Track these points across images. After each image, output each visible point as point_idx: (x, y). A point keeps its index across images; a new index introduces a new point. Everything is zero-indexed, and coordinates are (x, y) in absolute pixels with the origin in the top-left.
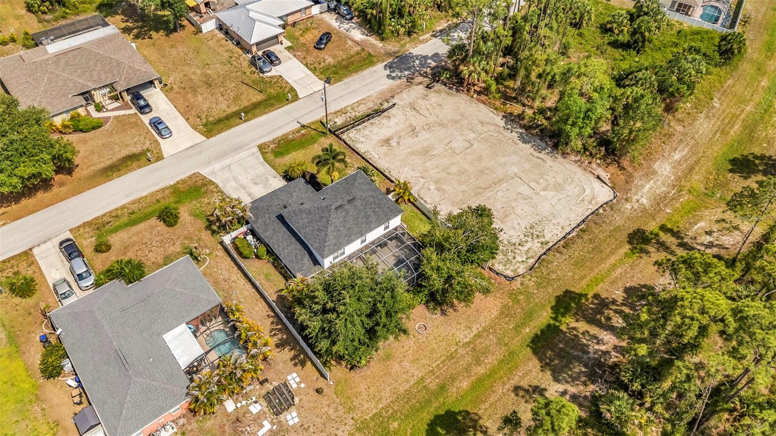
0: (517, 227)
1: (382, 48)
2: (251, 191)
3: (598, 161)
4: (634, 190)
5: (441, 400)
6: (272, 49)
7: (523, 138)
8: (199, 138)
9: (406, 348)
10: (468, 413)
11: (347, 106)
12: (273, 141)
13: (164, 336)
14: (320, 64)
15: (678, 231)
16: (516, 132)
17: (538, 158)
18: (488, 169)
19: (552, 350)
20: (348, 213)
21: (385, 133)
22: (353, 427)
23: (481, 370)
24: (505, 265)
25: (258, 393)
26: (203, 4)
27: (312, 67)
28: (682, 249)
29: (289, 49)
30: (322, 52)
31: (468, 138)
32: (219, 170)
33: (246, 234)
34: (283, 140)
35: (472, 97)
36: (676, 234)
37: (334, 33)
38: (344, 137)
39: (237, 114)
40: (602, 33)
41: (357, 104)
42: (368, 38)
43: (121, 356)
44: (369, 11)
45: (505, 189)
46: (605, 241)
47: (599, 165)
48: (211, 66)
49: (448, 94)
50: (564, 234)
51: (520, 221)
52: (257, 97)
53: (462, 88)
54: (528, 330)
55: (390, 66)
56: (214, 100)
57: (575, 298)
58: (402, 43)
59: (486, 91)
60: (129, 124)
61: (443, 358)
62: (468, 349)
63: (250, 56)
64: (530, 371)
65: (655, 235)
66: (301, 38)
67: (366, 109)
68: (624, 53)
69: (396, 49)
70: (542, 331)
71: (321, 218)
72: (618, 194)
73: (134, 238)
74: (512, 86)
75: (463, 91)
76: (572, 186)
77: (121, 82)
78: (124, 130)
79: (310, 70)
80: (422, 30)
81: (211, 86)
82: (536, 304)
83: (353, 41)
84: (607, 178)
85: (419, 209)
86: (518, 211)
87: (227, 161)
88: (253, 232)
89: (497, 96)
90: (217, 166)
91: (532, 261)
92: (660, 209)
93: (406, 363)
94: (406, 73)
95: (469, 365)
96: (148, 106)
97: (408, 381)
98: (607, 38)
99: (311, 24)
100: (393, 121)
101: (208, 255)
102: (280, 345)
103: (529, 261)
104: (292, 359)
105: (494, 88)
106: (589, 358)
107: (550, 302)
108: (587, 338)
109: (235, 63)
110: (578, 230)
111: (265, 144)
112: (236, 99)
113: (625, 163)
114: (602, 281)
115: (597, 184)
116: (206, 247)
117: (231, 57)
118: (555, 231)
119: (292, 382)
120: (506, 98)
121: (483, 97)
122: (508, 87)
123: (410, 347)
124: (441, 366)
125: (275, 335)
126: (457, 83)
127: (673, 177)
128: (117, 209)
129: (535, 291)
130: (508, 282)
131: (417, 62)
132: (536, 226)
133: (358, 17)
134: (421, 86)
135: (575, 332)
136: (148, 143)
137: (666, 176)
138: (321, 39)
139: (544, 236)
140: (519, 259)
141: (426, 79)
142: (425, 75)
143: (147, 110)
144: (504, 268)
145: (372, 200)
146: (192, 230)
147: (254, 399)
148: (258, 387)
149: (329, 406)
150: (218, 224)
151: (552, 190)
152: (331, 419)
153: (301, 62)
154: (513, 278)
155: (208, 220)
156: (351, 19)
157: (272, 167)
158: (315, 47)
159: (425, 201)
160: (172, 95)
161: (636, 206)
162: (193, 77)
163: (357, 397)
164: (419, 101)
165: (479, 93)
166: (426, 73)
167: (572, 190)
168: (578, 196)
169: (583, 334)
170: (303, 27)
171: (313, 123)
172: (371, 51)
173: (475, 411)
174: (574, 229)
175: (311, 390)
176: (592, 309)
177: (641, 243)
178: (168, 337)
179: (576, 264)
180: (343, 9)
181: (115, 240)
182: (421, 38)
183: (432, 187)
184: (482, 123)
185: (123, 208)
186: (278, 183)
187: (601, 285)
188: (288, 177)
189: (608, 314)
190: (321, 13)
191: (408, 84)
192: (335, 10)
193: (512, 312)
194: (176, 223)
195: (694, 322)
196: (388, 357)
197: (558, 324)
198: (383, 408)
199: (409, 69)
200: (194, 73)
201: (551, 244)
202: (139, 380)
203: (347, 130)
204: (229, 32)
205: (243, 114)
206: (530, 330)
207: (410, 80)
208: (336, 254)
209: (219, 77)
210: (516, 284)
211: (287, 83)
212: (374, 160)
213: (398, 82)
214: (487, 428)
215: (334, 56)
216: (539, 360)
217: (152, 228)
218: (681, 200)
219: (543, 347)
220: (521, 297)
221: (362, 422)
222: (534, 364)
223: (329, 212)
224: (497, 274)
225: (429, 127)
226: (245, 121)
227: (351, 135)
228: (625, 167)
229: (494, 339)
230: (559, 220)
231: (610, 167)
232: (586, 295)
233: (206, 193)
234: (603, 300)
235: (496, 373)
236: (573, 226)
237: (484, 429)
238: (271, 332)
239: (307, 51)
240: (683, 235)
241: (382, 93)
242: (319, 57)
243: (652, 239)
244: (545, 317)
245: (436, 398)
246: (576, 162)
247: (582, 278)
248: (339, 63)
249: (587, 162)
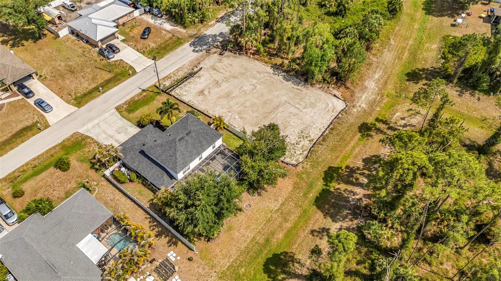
0: (293, 133)
1: (186, 33)
2: (117, 138)
3: (333, 86)
4: (356, 100)
5: (268, 248)
6: (111, 42)
7: (286, 78)
8: (73, 109)
9: (240, 221)
10: (286, 253)
11: (170, 73)
12: (125, 103)
13: (77, 245)
14: (147, 48)
15: (386, 120)
16: (281, 75)
17: (297, 89)
18: (269, 100)
19: (328, 205)
20: (187, 141)
21: (199, 87)
22: (217, 277)
23: (289, 225)
24: (291, 158)
25: (150, 269)
26: (57, 18)
27: (142, 51)
28: (390, 130)
29: (123, 41)
30: (146, 40)
31: (252, 83)
32: (92, 128)
33: (120, 167)
34: (132, 101)
35: (250, 57)
36: (385, 122)
37: (152, 27)
38: (173, 93)
39: (96, 89)
40: (320, 8)
41: (177, 71)
42: (175, 28)
43: (50, 264)
44: (173, 10)
45: (281, 112)
46: (346, 133)
47: (333, 88)
48: (71, 59)
49: (234, 57)
50: (321, 133)
51: (294, 129)
52: (108, 76)
53: (242, 53)
54: (311, 195)
55: (193, 44)
56: (78, 82)
57: (335, 170)
58: (198, 28)
59: (257, 52)
60: (20, 106)
61: (264, 222)
62: (279, 214)
63: (97, 49)
64: (318, 219)
65: (373, 125)
66: (131, 33)
67: (183, 73)
68: (335, 18)
69: (195, 32)
70: (320, 194)
71: (171, 148)
72: (348, 104)
73: (40, 184)
74: (273, 47)
75: (243, 54)
76: (320, 103)
77: (9, 78)
78: (16, 111)
79: (141, 53)
80: (209, 19)
81: (74, 72)
82: (314, 179)
83: (166, 30)
84: (340, 95)
85: (231, 132)
86: (292, 124)
87: (96, 121)
88: (124, 165)
89: (265, 54)
90: (90, 125)
91: (306, 152)
92: (374, 109)
93: (242, 230)
94: (205, 47)
95: (281, 223)
96: (31, 92)
97: (245, 241)
98: (323, 11)
99: (135, 23)
100: (203, 79)
101: (96, 185)
102: (158, 235)
103: (304, 153)
104: (168, 243)
105: (262, 50)
106: (351, 205)
107: (321, 176)
108: (347, 193)
109: (88, 55)
110: (329, 129)
111: (120, 106)
112: (94, 79)
113: (348, 85)
114: (349, 157)
115: (335, 100)
116: (94, 180)
117: (84, 52)
118: (316, 132)
119: (171, 257)
120: (271, 55)
121: (256, 56)
122: (270, 48)
123: (242, 220)
124: (264, 227)
125: (153, 229)
126: (238, 49)
127: (377, 89)
128: (23, 166)
129: (311, 171)
130: (294, 168)
131: (210, 39)
132: (304, 131)
133: (166, 15)
134: (216, 55)
135: (339, 191)
136: (36, 117)
137: (373, 89)
138: (144, 32)
139: (310, 136)
140: (298, 153)
141: (218, 49)
142: (217, 47)
143: (31, 95)
144: (290, 160)
145: (201, 131)
146: (81, 171)
147: (148, 273)
148: (149, 265)
149: (198, 267)
150: (98, 164)
151: (309, 108)
152: (201, 275)
153: (134, 49)
154: (297, 165)
155: (91, 162)
156: (162, 16)
157: (128, 120)
158: (141, 38)
159: (234, 127)
160: (47, 82)
161: (359, 109)
162: (59, 68)
163: (215, 258)
164: (217, 64)
165: (253, 54)
166: (217, 45)
167: (321, 105)
168: (325, 109)
169: (344, 191)
170: (130, 25)
171: (150, 87)
172: (179, 36)
173: (290, 251)
174: (326, 129)
175: (185, 259)
176: (346, 175)
177: (366, 131)
178: (81, 245)
179: (332, 150)
180: (155, 11)
181: (27, 187)
182: (210, 24)
183: (237, 117)
184: (259, 72)
185: (27, 164)
186: (135, 130)
187: (348, 160)
188: (140, 125)
189: (356, 176)
190: (140, 15)
191: (207, 54)
192: (149, 12)
193: (300, 186)
194: (69, 168)
195: (410, 171)
196: (230, 229)
197: (328, 188)
198: (233, 261)
199: (206, 44)
200: (60, 65)
201: (315, 141)
202: (67, 277)
203: (174, 89)
204: (79, 35)
205: (101, 88)
206: (313, 194)
207: (208, 51)
208: (184, 170)
209: (78, 66)
210: (300, 168)
211: (127, 63)
212: (196, 105)
213: (201, 53)
214: (300, 260)
215: (155, 42)
216: (321, 212)
217: (52, 174)
218: (384, 102)
219: (322, 203)
220: (304, 176)
221: (222, 273)
222: (319, 215)
223: (175, 143)
224: (287, 164)
225: (227, 80)
226: (103, 93)
227: (177, 91)
228: (349, 87)
229: (293, 204)
230: (317, 125)
231: (340, 89)
232: (341, 167)
233: (86, 144)
234: (352, 169)
235: (297, 225)
236: (326, 127)
237: (298, 261)
238: (150, 228)
239: (136, 41)
240: (389, 122)
241: (192, 62)
242: (145, 44)
243: (372, 127)
244: (320, 185)
245: (265, 248)
246: (320, 88)
247: (337, 157)
248: (160, 46)
249: (326, 87)
